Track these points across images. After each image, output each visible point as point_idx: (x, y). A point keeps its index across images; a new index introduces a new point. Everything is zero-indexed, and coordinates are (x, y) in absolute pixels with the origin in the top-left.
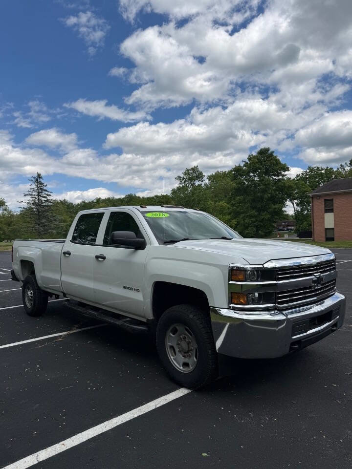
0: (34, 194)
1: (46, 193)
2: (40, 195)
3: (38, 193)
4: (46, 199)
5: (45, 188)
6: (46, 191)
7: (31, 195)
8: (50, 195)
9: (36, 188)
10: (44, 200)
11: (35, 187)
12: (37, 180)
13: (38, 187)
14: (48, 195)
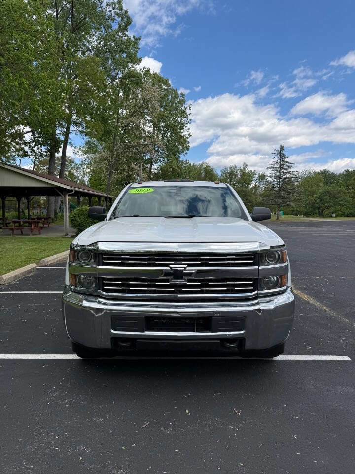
0: (276, 167)
1: (288, 164)
2: (282, 168)
3: (280, 165)
4: (286, 171)
5: (286, 160)
6: (287, 162)
7: (273, 168)
8: (292, 167)
9: (279, 161)
10: (286, 172)
11: (277, 159)
12: (280, 152)
13: (280, 160)
14: (289, 167)
